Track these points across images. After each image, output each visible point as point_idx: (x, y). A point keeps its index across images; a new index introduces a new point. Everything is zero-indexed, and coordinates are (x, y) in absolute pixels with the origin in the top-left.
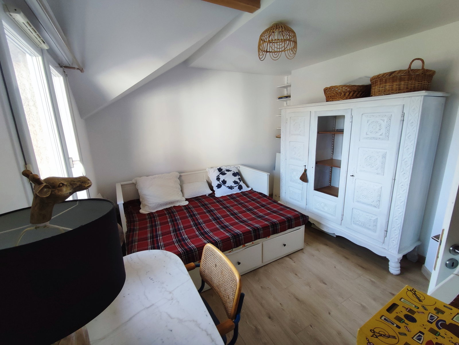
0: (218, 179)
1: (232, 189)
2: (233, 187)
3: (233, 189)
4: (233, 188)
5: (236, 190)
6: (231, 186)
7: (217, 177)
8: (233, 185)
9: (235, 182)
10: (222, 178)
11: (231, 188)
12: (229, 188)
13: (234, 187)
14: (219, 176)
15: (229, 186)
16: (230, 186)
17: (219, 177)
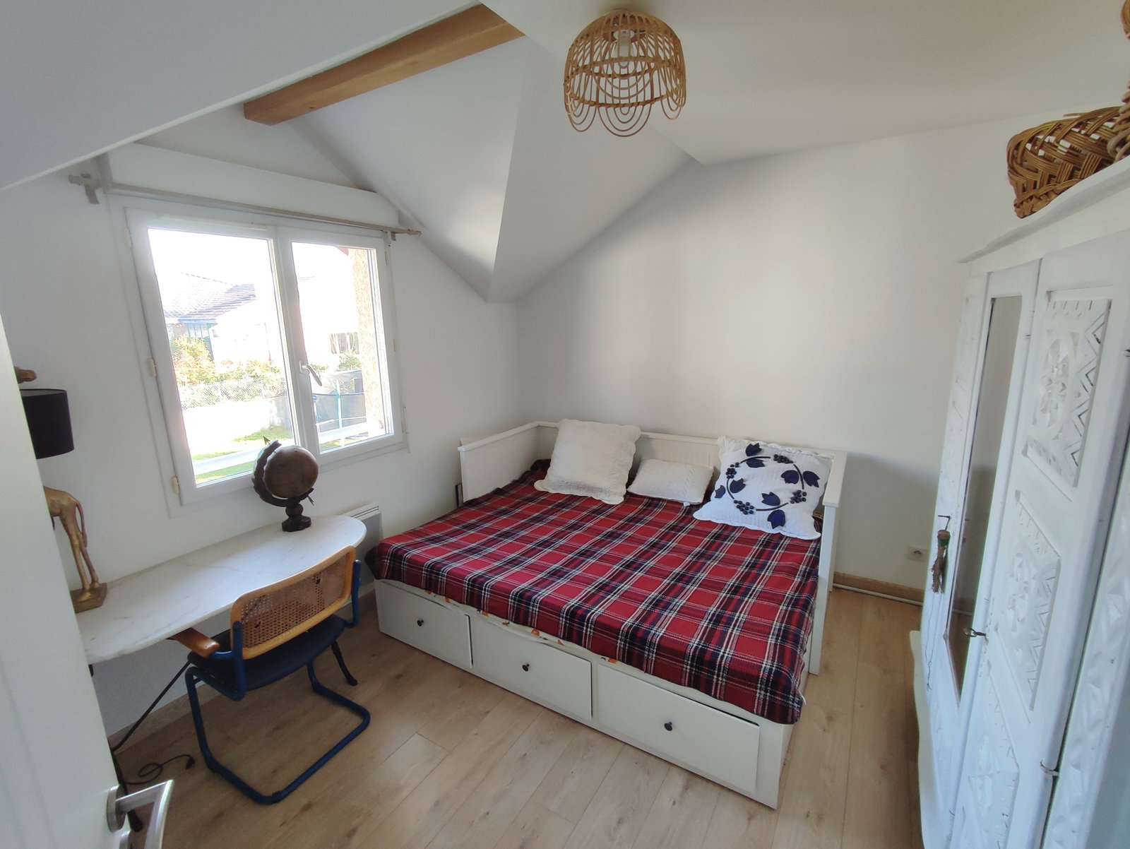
0: (731, 472)
1: (746, 513)
2: (752, 508)
3: (750, 516)
4: (752, 513)
5: (759, 522)
6: (748, 504)
7: (732, 466)
8: (757, 502)
9: (770, 499)
10: (743, 472)
11: (745, 508)
12: (738, 507)
13: (757, 510)
14: (737, 465)
15: (741, 503)
16: (744, 503)
17: (736, 469)
